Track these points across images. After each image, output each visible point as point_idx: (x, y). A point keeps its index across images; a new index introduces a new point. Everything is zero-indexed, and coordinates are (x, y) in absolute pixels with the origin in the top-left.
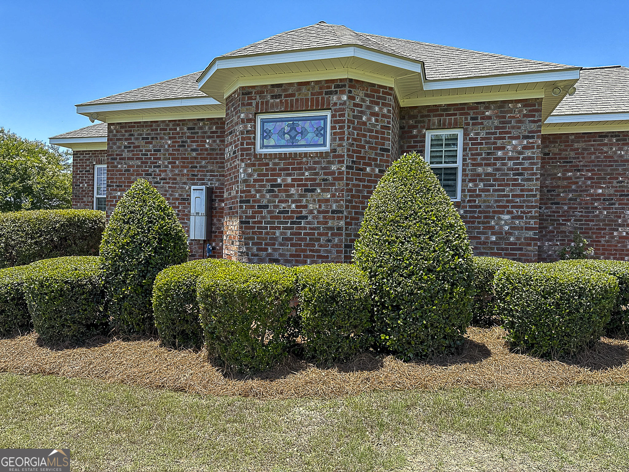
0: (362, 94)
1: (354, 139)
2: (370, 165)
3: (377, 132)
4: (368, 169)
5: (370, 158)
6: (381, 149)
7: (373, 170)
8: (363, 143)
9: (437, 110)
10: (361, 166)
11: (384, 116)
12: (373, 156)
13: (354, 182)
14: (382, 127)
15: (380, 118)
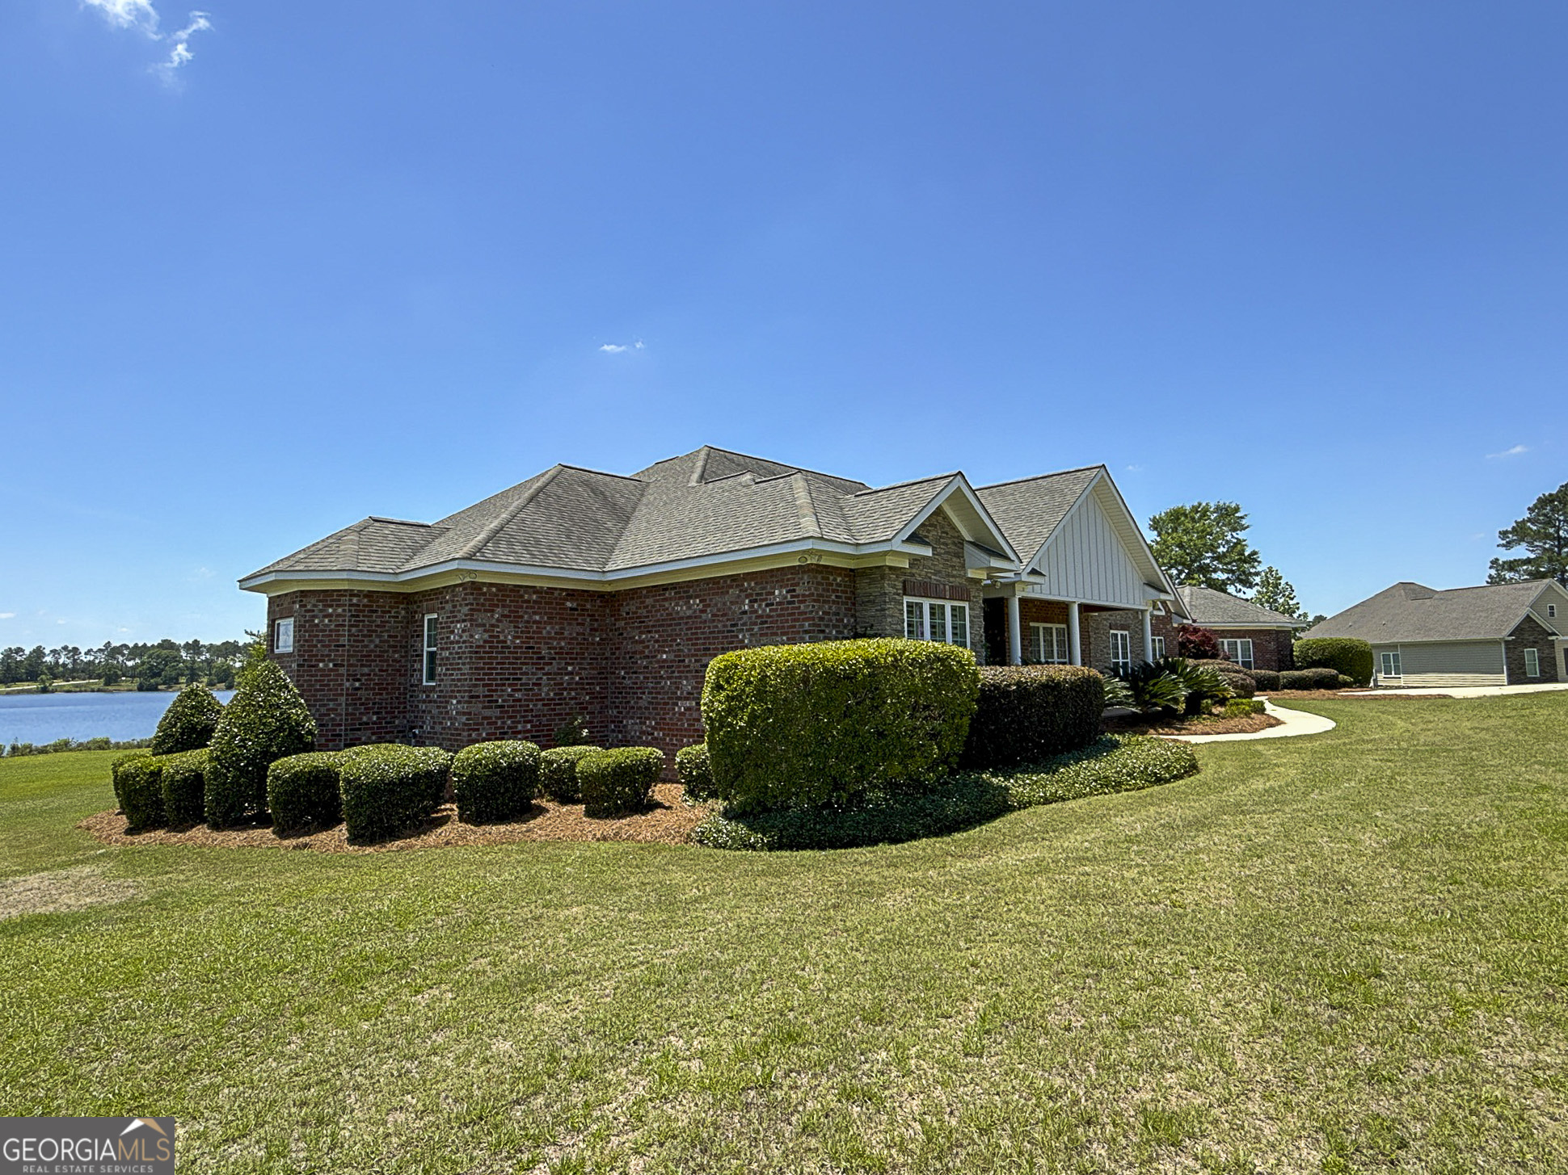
0: (313, 601)
1: (306, 641)
2: (323, 661)
3: (331, 631)
4: (321, 665)
5: (322, 656)
6: (335, 646)
7: (327, 665)
8: (314, 643)
9: (429, 595)
10: (313, 663)
11: (339, 615)
12: (326, 653)
13: (306, 678)
14: (336, 626)
15: (334, 618)
